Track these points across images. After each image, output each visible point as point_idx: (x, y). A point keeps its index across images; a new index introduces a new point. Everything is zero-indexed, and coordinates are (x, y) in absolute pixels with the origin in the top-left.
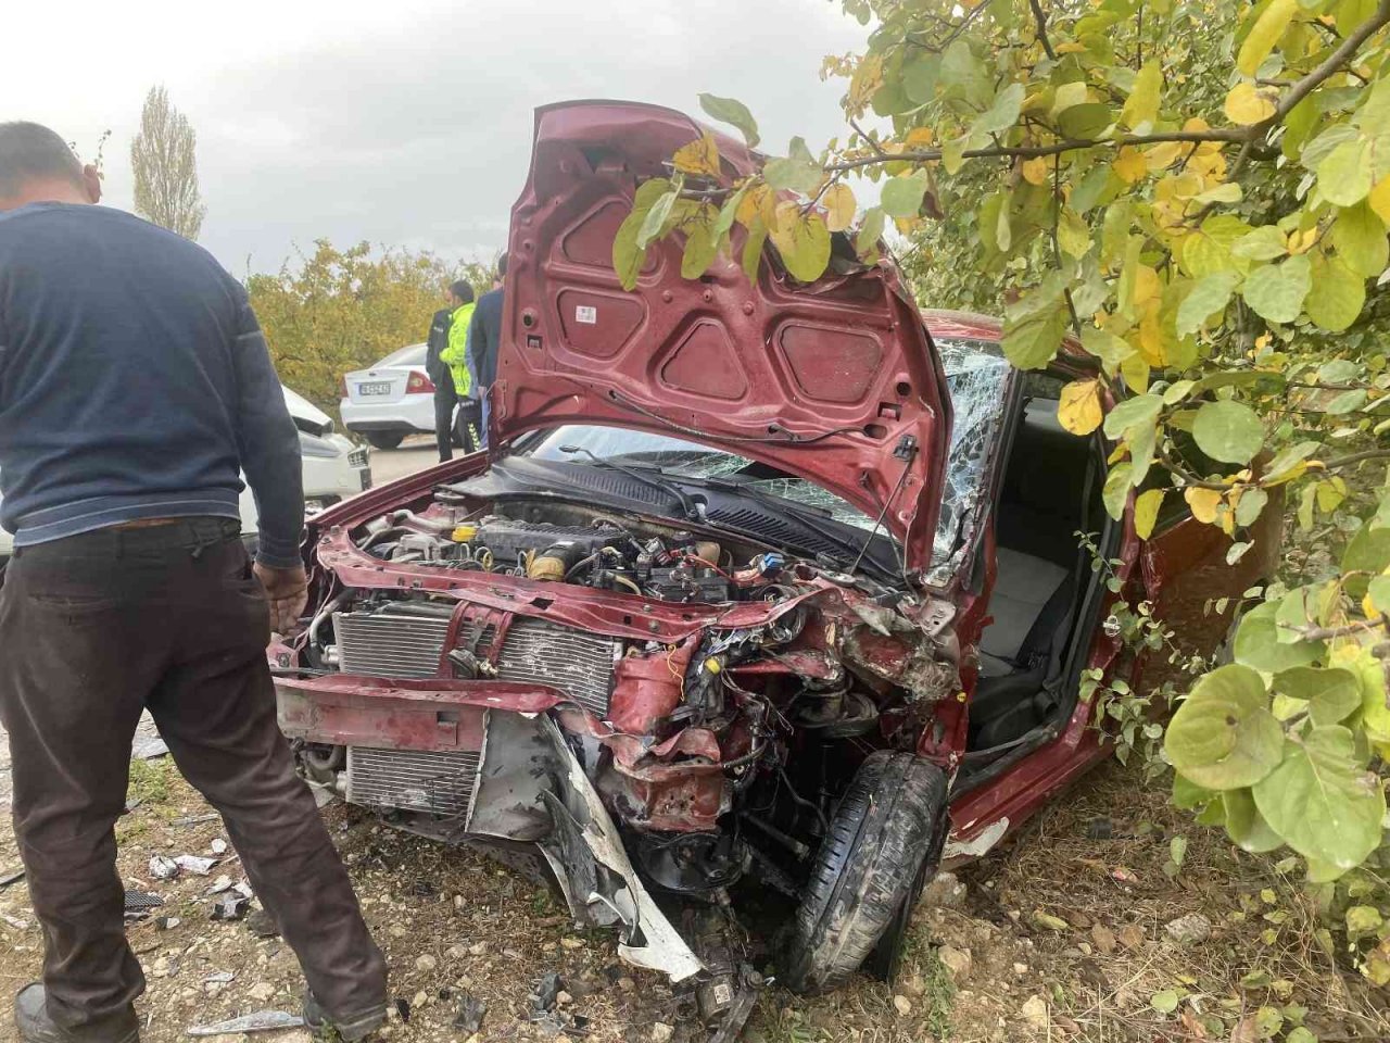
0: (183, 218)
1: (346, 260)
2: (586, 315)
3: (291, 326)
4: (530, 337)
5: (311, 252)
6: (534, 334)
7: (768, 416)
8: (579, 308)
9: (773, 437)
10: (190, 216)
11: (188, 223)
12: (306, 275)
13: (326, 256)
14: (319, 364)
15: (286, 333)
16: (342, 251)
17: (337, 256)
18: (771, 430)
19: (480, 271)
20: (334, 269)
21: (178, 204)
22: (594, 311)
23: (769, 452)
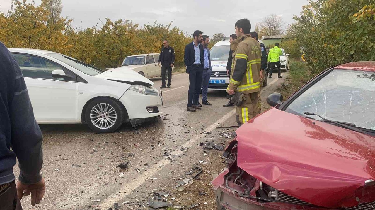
0: (56, 9)
1: (115, 24)
3: (98, 44)
5: (105, 22)
10: (58, 8)
11: (57, 10)
12: (103, 29)
13: (109, 23)
14: (106, 55)
15: (96, 45)
16: (114, 22)
17: (112, 23)
19: (150, 27)
20: (111, 27)
21: (55, 5)
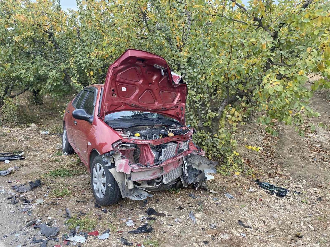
2: (124, 89)
4: (113, 94)
6: (114, 93)
7: (161, 106)
8: (122, 88)
9: (163, 109)
18: (162, 108)
22: (126, 88)
23: (161, 112)
